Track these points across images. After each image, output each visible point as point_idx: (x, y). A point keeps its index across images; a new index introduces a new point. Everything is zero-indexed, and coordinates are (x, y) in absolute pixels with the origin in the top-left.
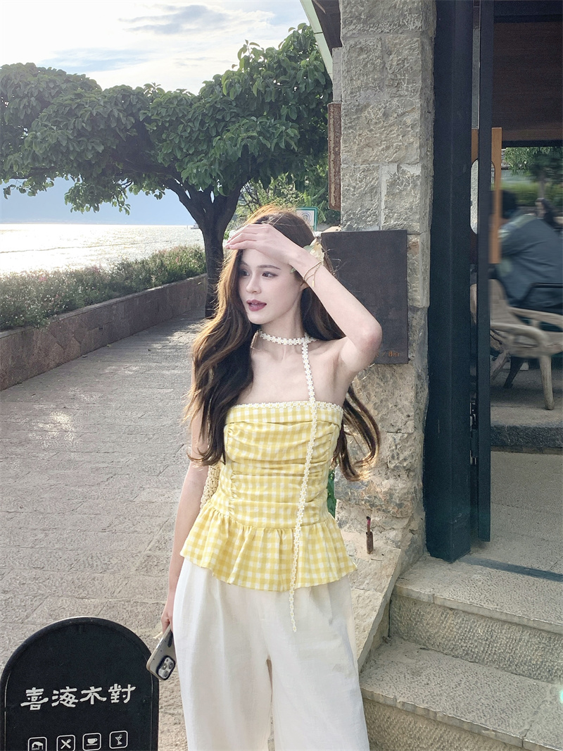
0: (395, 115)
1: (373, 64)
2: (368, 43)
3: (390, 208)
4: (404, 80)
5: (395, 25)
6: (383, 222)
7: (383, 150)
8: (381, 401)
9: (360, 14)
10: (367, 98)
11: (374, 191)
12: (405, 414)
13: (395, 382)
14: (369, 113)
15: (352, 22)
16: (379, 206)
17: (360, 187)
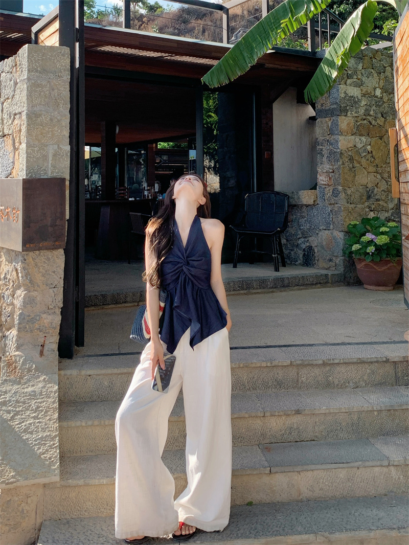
0: (56, 120)
1: (44, 93)
2: (42, 83)
3: (54, 167)
4: (61, 103)
5: (56, 76)
6: (50, 175)
7: (50, 137)
8: (46, 271)
9: (38, 68)
10: (41, 111)
11: (45, 157)
12: (59, 277)
13: (54, 260)
14: (42, 117)
15: (33, 71)
16: (48, 165)
17: (37, 155)
